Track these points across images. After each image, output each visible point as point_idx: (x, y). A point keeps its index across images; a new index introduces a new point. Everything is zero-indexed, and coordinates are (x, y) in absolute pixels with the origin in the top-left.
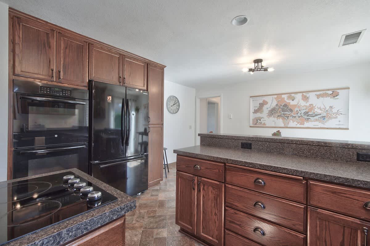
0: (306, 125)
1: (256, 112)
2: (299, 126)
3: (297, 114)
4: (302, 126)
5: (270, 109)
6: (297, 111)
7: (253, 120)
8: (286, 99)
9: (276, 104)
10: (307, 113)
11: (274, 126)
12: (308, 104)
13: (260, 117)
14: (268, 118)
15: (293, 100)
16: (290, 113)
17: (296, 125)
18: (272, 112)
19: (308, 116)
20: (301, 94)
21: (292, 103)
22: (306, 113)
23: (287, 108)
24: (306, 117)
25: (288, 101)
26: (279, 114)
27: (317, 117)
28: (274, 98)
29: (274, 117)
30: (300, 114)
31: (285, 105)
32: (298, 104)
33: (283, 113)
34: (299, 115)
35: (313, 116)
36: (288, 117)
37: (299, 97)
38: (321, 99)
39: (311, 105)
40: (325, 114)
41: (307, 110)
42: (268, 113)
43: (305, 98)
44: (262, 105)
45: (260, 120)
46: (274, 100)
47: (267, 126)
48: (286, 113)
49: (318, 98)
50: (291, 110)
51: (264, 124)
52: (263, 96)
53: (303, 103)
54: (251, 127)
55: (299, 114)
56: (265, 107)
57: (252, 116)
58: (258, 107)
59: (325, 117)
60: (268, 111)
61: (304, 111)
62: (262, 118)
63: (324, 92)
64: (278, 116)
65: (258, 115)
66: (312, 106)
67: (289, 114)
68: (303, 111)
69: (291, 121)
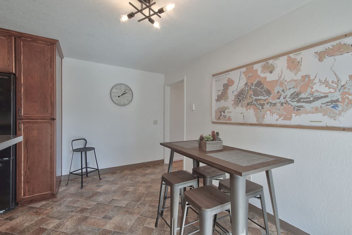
0: (296, 120)
1: (219, 99)
2: (281, 122)
3: (279, 98)
4: (287, 122)
5: (237, 93)
6: (278, 92)
7: (216, 112)
8: (259, 72)
9: (244, 83)
10: (298, 94)
11: (242, 122)
12: (298, 77)
13: (224, 107)
14: (235, 108)
15: (271, 72)
16: (267, 97)
17: (277, 120)
18: (240, 97)
19: (298, 101)
20: (286, 57)
21: (270, 77)
22: (295, 96)
23: (262, 88)
24: (295, 104)
25: (263, 75)
26: (249, 101)
27: (318, 104)
28: (242, 74)
29: (242, 106)
30: (284, 98)
31: (259, 84)
32: (280, 77)
33: (255, 98)
34: (282, 100)
35: (310, 102)
36: (262, 105)
37: (281, 64)
38: (328, 60)
39: (304, 77)
40: (337, 96)
41: (297, 90)
42: (234, 100)
43: (294, 65)
44: (226, 86)
45: (224, 113)
46: (243, 76)
47: (233, 121)
48: (260, 97)
49: (321, 60)
50: (268, 93)
51: (229, 119)
52: (227, 71)
53: (289, 76)
54: (213, 123)
55: (282, 97)
56: (231, 89)
57: (215, 106)
58: (222, 91)
59: (337, 101)
60: (234, 97)
61: (292, 91)
62: (227, 108)
63: (335, 43)
64: (248, 104)
65: (222, 103)
66: (307, 79)
67: (265, 100)
68: (289, 93)
69: (268, 112)
